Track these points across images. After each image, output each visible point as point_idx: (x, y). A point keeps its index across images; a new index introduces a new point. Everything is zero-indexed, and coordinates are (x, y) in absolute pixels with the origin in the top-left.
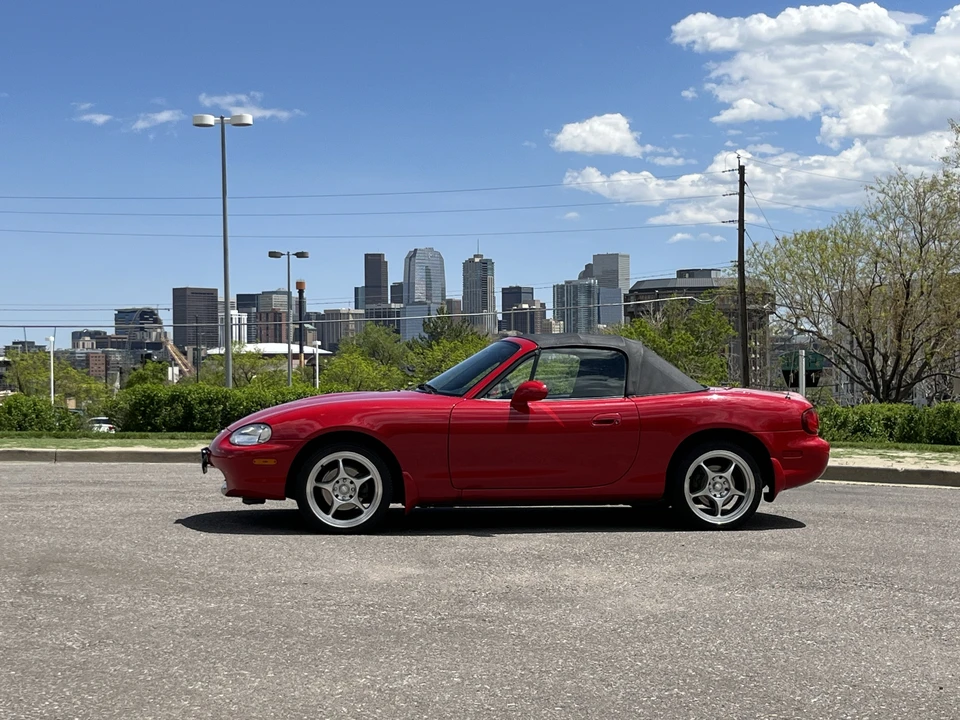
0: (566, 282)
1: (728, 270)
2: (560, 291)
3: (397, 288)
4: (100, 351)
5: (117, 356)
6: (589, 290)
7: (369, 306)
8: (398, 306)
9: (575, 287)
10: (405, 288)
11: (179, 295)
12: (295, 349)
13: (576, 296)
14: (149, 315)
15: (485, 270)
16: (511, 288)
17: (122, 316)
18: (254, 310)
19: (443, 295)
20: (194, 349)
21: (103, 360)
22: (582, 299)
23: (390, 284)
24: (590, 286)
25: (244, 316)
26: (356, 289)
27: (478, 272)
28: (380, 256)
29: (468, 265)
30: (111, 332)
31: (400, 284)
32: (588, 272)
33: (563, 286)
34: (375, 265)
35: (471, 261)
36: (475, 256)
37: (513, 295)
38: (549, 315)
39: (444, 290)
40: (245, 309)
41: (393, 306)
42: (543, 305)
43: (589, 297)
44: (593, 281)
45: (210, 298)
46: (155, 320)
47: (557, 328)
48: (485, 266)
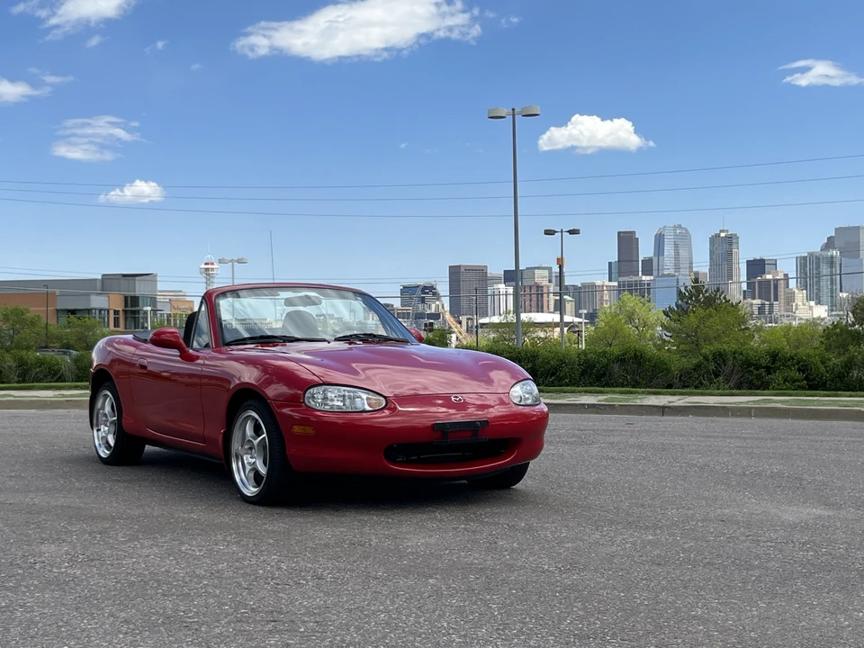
0: (809, 254)
2: (803, 262)
3: (647, 262)
6: (831, 261)
7: (621, 279)
8: (648, 278)
9: (818, 259)
10: (655, 262)
11: (455, 272)
12: (556, 317)
13: (818, 267)
14: (429, 290)
15: (731, 244)
16: (755, 260)
17: (407, 291)
19: (691, 267)
20: (468, 319)
22: (825, 270)
23: (641, 259)
24: (832, 257)
25: (511, 290)
26: (610, 264)
27: (723, 247)
28: (633, 233)
29: (715, 240)
30: (397, 305)
31: (651, 259)
32: (830, 244)
33: (805, 258)
34: (627, 242)
35: (718, 236)
36: (722, 231)
37: (756, 267)
38: (792, 284)
39: (691, 263)
40: (511, 283)
41: (644, 278)
42: (786, 275)
43: (831, 267)
44: (835, 253)
45: (480, 274)
46: (434, 294)
47: (800, 296)
48: (731, 240)
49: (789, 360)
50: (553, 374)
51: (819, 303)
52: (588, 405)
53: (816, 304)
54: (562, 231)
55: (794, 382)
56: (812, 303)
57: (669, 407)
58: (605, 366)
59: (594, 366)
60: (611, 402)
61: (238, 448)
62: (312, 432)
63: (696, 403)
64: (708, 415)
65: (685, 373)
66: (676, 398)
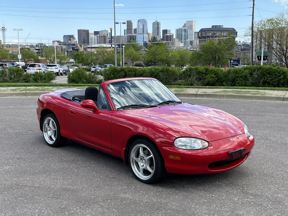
0: (179, 28)
1: (248, 29)
2: (177, 31)
3: (135, 30)
4: (60, 46)
5: (64, 47)
6: (185, 30)
7: (128, 35)
8: (135, 34)
9: (182, 30)
10: (137, 30)
11: (80, 31)
12: (110, 46)
13: (182, 32)
14: (71, 37)
15: (158, 25)
16: (164, 30)
17: (65, 36)
18: (98, 35)
19: (147, 32)
20: (84, 46)
21: (61, 48)
22: (183, 33)
23: (133, 29)
24: (185, 29)
25: (96, 37)
26: (125, 30)
27: (157, 25)
28: (131, 21)
29: (154, 24)
30: (62, 41)
31: (136, 29)
32: (185, 25)
33: (178, 29)
34: (129, 24)
35: (154, 23)
36: (156, 21)
37: (165, 32)
38: (174, 37)
39: (147, 30)
40: (96, 35)
41: (134, 34)
42: (173, 34)
43: (185, 32)
44: (186, 28)
45: (87, 32)
46: (73, 38)
47: (177, 40)
48: (158, 24)
49: (211, 71)
51: (181, 42)
53: (181, 43)
54: (121, 23)
55: (213, 78)
56: (180, 42)
57: (198, 94)
58: (157, 73)
59: (154, 73)
60: (178, 92)
61: (133, 157)
62: (179, 158)
63: (205, 92)
64: (210, 97)
65: (181, 75)
66: (196, 90)
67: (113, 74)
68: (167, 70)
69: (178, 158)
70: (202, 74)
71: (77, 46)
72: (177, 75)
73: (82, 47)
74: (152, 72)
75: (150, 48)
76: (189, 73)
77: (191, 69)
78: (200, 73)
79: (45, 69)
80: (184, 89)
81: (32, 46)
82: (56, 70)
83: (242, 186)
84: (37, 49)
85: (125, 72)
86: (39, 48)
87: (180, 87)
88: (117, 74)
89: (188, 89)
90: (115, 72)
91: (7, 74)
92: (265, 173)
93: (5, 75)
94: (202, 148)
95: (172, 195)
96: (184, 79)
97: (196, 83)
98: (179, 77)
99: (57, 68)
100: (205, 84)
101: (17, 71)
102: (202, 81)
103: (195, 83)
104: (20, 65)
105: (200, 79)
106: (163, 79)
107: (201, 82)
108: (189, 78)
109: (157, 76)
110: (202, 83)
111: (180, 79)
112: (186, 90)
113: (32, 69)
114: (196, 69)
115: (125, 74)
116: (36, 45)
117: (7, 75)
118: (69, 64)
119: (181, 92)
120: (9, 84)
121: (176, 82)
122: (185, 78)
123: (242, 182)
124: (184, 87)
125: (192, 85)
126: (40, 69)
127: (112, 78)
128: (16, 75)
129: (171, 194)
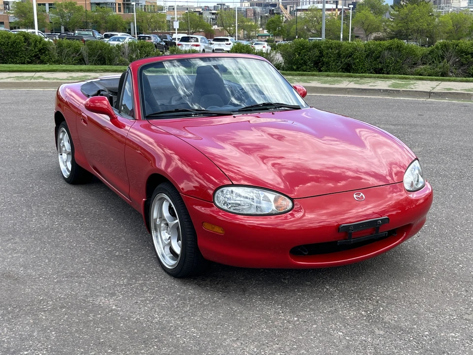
4: (251, 8)
5: (258, 9)
20: (290, 7)
21: (253, 12)
50: (350, 56)
52: (383, 90)
57: (434, 93)
58: (380, 52)
59: (374, 52)
60: (397, 88)
61: (156, 219)
62: (221, 232)
63: (450, 89)
64: (458, 99)
65: (425, 56)
66: (434, 83)
67: (299, 54)
68: (398, 47)
69: (218, 230)
70: (467, 55)
71: (279, 8)
72: (416, 55)
73: (286, 9)
74: (370, 49)
75: (399, 8)
76: (440, 52)
77: (445, 46)
78: (463, 52)
79: (206, 45)
80: (412, 82)
81: (207, 8)
82: (228, 47)
83: (377, 302)
84: (213, 14)
85: (320, 50)
86: (217, 12)
87: (406, 78)
88: (306, 54)
89: (420, 82)
90: (302, 49)
91: (127, 51)
92: (456, 274)
93: (123, 53)
94: (274, 212)
95: (204, 310)
96: (430, 64)
97: (454, 71)
98: (422, 59)
99: (230, 44)
100: (470, 74)
101: (142, 47)
102: (466, 67)
103: (452, 72)
104: (177, 39)
105: (462, 65)
106: (389, 62)
107: (462, 70)
108: (440, 62)
109: (379, 57)
110: (465, 72)
111: (424, 64)
112: (415, 83)
113: (184, 46)
114: (457, 45)
115: (320, 53)
116: (215, 7)
117: (127, 54)
118: (262, 38)
119: (402, 87)
120: (107, 68)
121: (414, 70)
122: (433, 62)
123: (387, 290)
124: (413, 79)
125: (444, 74)
126: (197, 46)
127: (296, 60)
128: (140, 53)
129: (207, 305)
